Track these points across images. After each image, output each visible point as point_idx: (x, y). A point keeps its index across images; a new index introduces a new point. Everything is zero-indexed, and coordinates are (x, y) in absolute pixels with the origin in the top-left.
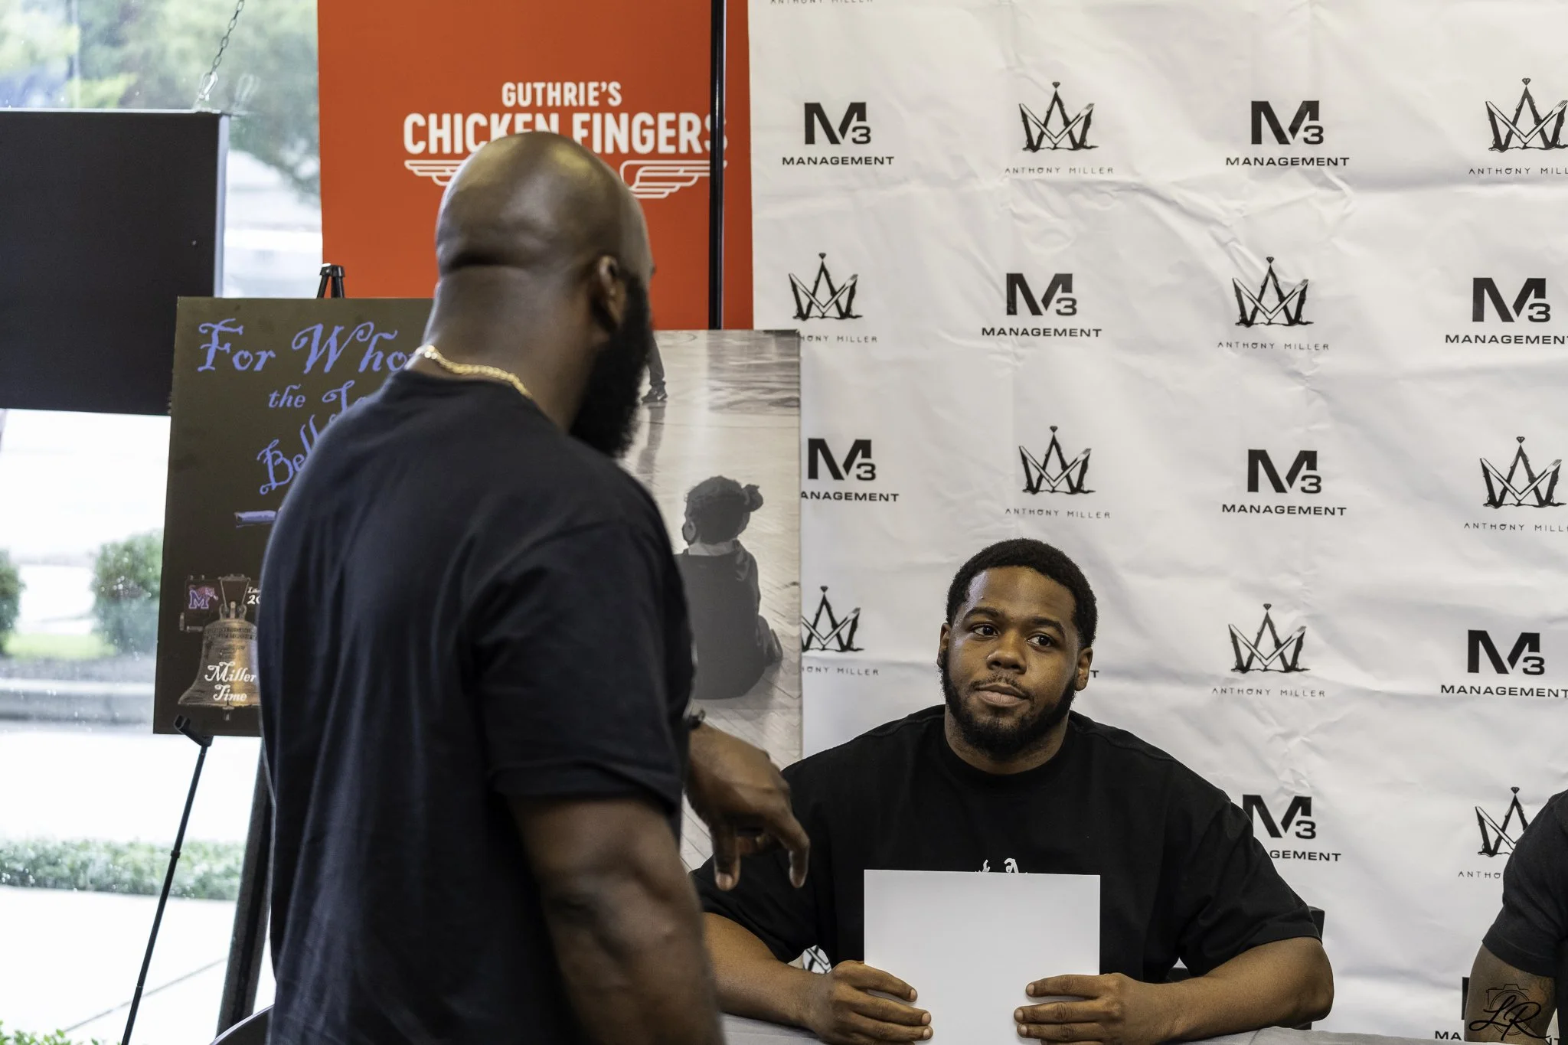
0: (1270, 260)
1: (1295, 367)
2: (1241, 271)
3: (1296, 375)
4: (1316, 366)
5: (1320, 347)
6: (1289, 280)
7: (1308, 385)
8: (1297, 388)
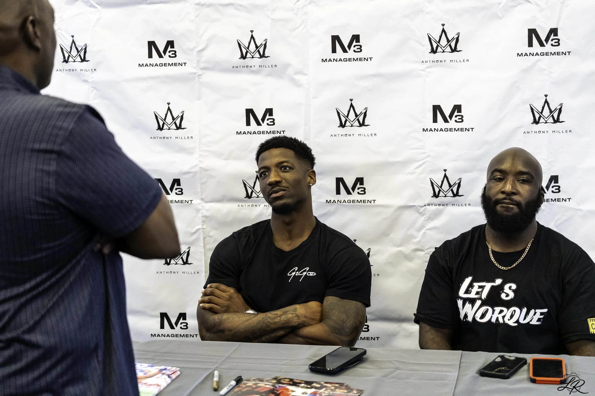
0: (73, 36)
1: (85, 78)
2: (63, 41)
3: (86, 81)
4: (92, 78)
5: (93, 70)
6: (80, 44)
7: (90, 85)
8: (86, 86)
